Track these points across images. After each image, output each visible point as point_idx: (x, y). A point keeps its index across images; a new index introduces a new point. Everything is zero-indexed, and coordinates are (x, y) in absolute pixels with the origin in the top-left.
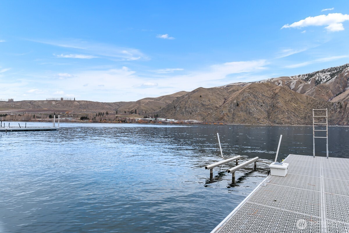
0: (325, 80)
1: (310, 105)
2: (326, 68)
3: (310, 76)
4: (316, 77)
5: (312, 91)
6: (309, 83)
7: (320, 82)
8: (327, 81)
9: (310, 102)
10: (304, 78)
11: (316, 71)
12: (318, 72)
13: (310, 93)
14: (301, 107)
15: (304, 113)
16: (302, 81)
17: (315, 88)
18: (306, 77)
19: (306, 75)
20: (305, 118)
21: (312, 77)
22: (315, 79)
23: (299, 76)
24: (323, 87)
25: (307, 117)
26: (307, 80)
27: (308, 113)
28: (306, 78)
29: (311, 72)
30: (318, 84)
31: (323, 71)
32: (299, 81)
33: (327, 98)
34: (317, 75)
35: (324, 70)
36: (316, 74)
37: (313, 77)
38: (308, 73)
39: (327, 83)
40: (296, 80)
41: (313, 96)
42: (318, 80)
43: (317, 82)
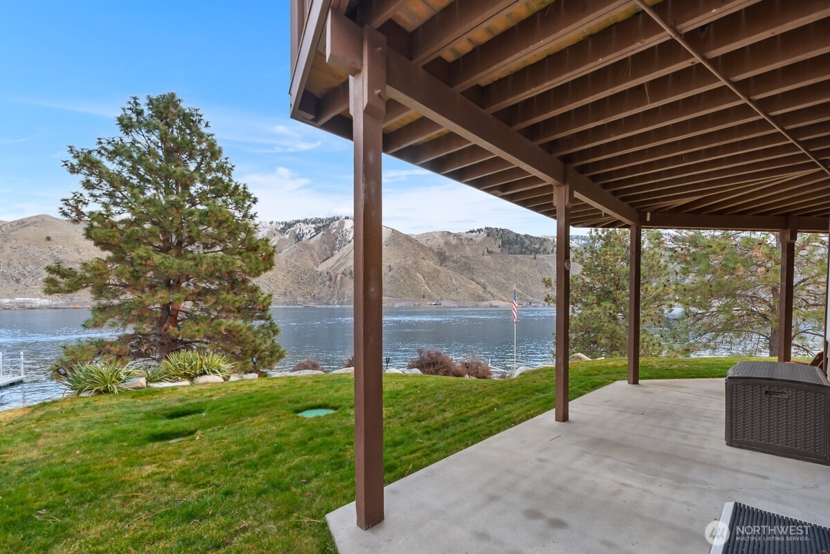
0: (309, 236)
1: (290, 274)
2: (309, 218)
3: (289, 225)
4: (296, 229)
5: (292, 252)
6: (287, 236)
7: (302, 237)
8: (311, 238)
9: (291, 269)
10: (279, 228)
11: (296, 219)
12: (299, 221)
13: (289, 254)
14: (279, 277)
15: (284, 286)
16: (276, 232)
17: (295, 246)
18: (282, 226)
19: (282, 223)
20: (285, 294)
21: (290, 227)
22: (295, 232)
23: (271, 223)
24: (306, 246)
25: (288, 293)
26: (283, 231)
27: (287, 286)
28: (282, 229)
29: (289, 219)
30: (299, 240)
31: (306, 222)
32: (271, 232)
33: (312, 263)
34: (298, 224)
35: (306, 219)
36: (295, 224)
37: (292, 229)
38: (284, 221)
39: (312, 241)
40: (267, 230)
41: (294, 258)
42: (299, 234)
43: (298, 238)
